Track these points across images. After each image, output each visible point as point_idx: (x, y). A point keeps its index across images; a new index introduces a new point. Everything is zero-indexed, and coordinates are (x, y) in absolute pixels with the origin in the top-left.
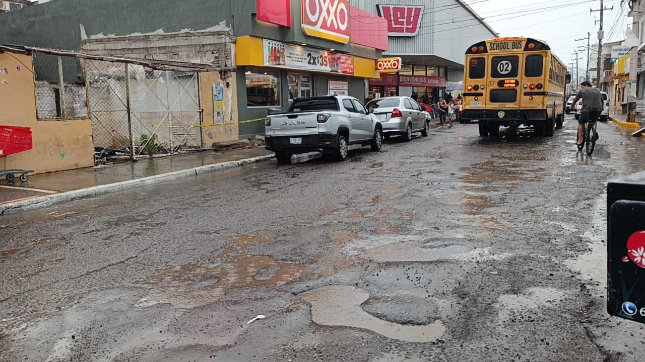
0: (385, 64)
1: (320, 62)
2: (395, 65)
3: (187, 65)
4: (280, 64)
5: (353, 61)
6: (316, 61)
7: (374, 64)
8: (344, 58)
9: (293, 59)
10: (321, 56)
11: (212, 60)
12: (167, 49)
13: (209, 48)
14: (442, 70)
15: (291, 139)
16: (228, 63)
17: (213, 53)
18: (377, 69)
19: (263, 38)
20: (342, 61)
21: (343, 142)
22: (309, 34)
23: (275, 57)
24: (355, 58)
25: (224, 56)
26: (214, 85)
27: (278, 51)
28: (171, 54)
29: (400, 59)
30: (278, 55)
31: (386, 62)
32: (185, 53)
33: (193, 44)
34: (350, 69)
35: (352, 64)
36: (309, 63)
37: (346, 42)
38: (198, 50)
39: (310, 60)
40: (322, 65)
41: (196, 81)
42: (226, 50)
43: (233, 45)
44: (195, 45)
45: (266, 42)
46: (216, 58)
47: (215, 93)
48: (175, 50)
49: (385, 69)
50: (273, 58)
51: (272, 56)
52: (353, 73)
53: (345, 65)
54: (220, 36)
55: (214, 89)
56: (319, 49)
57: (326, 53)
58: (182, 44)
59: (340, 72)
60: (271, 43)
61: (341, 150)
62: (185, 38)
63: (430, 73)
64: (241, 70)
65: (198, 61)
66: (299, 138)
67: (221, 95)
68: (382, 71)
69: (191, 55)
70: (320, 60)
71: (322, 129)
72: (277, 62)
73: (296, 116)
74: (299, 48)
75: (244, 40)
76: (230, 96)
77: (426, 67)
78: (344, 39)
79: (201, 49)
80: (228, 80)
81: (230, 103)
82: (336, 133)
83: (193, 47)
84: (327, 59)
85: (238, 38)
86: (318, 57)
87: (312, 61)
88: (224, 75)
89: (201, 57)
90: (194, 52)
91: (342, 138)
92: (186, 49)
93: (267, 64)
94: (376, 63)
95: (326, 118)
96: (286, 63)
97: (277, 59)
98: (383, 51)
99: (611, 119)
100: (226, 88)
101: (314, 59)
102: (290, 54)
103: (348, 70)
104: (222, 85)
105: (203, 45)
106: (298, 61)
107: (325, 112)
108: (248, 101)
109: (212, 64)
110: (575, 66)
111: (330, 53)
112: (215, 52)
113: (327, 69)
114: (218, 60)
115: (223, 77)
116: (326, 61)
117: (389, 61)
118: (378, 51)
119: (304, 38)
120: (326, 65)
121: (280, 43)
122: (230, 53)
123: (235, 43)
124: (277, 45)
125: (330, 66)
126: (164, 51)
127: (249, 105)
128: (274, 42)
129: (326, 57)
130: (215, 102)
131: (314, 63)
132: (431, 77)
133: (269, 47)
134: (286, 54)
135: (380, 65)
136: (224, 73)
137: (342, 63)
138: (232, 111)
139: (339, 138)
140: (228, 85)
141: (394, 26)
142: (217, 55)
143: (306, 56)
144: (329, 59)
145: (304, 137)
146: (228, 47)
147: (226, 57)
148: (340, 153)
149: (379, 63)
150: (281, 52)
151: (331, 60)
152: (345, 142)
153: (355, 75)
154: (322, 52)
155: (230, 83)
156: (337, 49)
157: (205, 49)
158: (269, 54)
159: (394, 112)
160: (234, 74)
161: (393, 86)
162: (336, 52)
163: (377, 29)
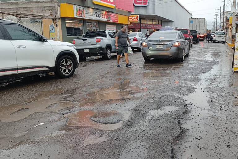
0: (132, 18)
1: (102, 16)
2: (136, 18)
3: (35, 16)
4: (82, 17)
5: (117, 16)
6: (100, 16)
7: (128, 18)
8: (113, 14)
9: (89, 14)
10: (102, 14)
11: (49, 14)
12: (27, 9)
13: (47, 8)
14: (160, 22)
15: (84, 50)
16: (57, 15)
17: (49, 11)
18: (129, 20)
19: (73, 4)
20: (112, 16)
21: (109, 51)
22: (95, 3)
23: (80, 13)
24: (118, 15)
25: (54, 12)
26: (50, 26)
27: (81, 11)
28: (30, 11)
29: (138, 16)
30: (81, 12)
31: (132, 17)
32: (36, 11)
33: (40, 6)
34: (116, 20)
35: (117, 17)
36: (96, 16)
37: (113, 8)
38: (42, 9)
39: (97, 15)
40: (102, 17)
41: (40, 23)
42: (55, 10)
43: (59, 7)
44: (41, 7)
45: (75, 6)
46: (51, 13)
47: (50, 29)
48: (31, 9)
49: (132, 20)
50: (78, 14)
51: (78, 13)
52: (117, 22)
53: (114, 18)
54: (52, 3)
55: (50, 27)
56: (101, 10)
57: (104, 12)
58: (35, 6)
59: (111, 21)
60: (77, 7)
61: (108, 55)
62: (35, 3)
63: (154, 23)
64: (63, 19)
65: (42, 15)
66: (88, 50)
67: (53, 30)
68: (131, 21)
69: (39, 12)
70: (102, 15)
71: (98, 45)
72: (81, 16)
73: (86, 40)
74: (91, 10)
75: (64, 5)
76: (58, 31)
77: (153, 20)
78: (113, 6)
79: (43, 9)
80: (57, 23)
81: (58, 34)
82: (105, 47)
83: (40, 8)
84: (105, 15)
85: (61, 4)
86: (101, 14)
87: (98, 16)
88: (55, 21)
89: (44, 13)
90: (40, 10)
91: (108, 50)
92: (36, 8)
93: (76, 16)
94: (128, 17)
95: (100, 40)
96: (85, 16)
97: (80, 14)
98: (131, 12)
99: (226, 43)
100: (56, 27)
101: (99, 15)
102: (87, 12)
103: (115, 20)
104: (54, 25)
105: (44, 7)
106: (91, 15)
107: (100, 38)
108: (67, 34)
109: (49, 16)
110: (216, 21)
111: (106, 12)
112: (50, 10)
113: (105, 19)
114: (52, 14)
115: (54, 22)
116: (104, 16)
117: (134, 17)
118: (129, 12)
119: (93, 5)
120: (104, 18)
121: (82, 7)
122: (58, 11)
123: (59, 6)
124: (81, 8)
125: (107, 18)
126: (25, 10)
127: (68, 35)
128: (79, 6)
129: (104, 14)
130: (51, 34)
131: (99, 16)
132: (155, 25)
133: (76, 8)
134: (85, 12)
135: (130, 18)
136: (54, 20)
137: (112, 17)
138: (59, 38)
139: (106, 49)
140: (57, 25)
141: (137, 1)
142: (51, 12)
143: (95, 13)
144: (106, 15)
145: (90, 49)
146: (56, 8)
147: (55, 13)
148: (107, 56)
149: (129, 18)
150: (82, 11)
151: (107, 16)
152: (110, 51)
153: (118, 23)
154: (103, 12)
155: (58, 25)
156: (109, 11)
157: (45, 9)
158: (76, 12)
159: (134, 39)
160: (60, 21)
161: (139, 28)
162: (109, 12)
163: (128, 2)
